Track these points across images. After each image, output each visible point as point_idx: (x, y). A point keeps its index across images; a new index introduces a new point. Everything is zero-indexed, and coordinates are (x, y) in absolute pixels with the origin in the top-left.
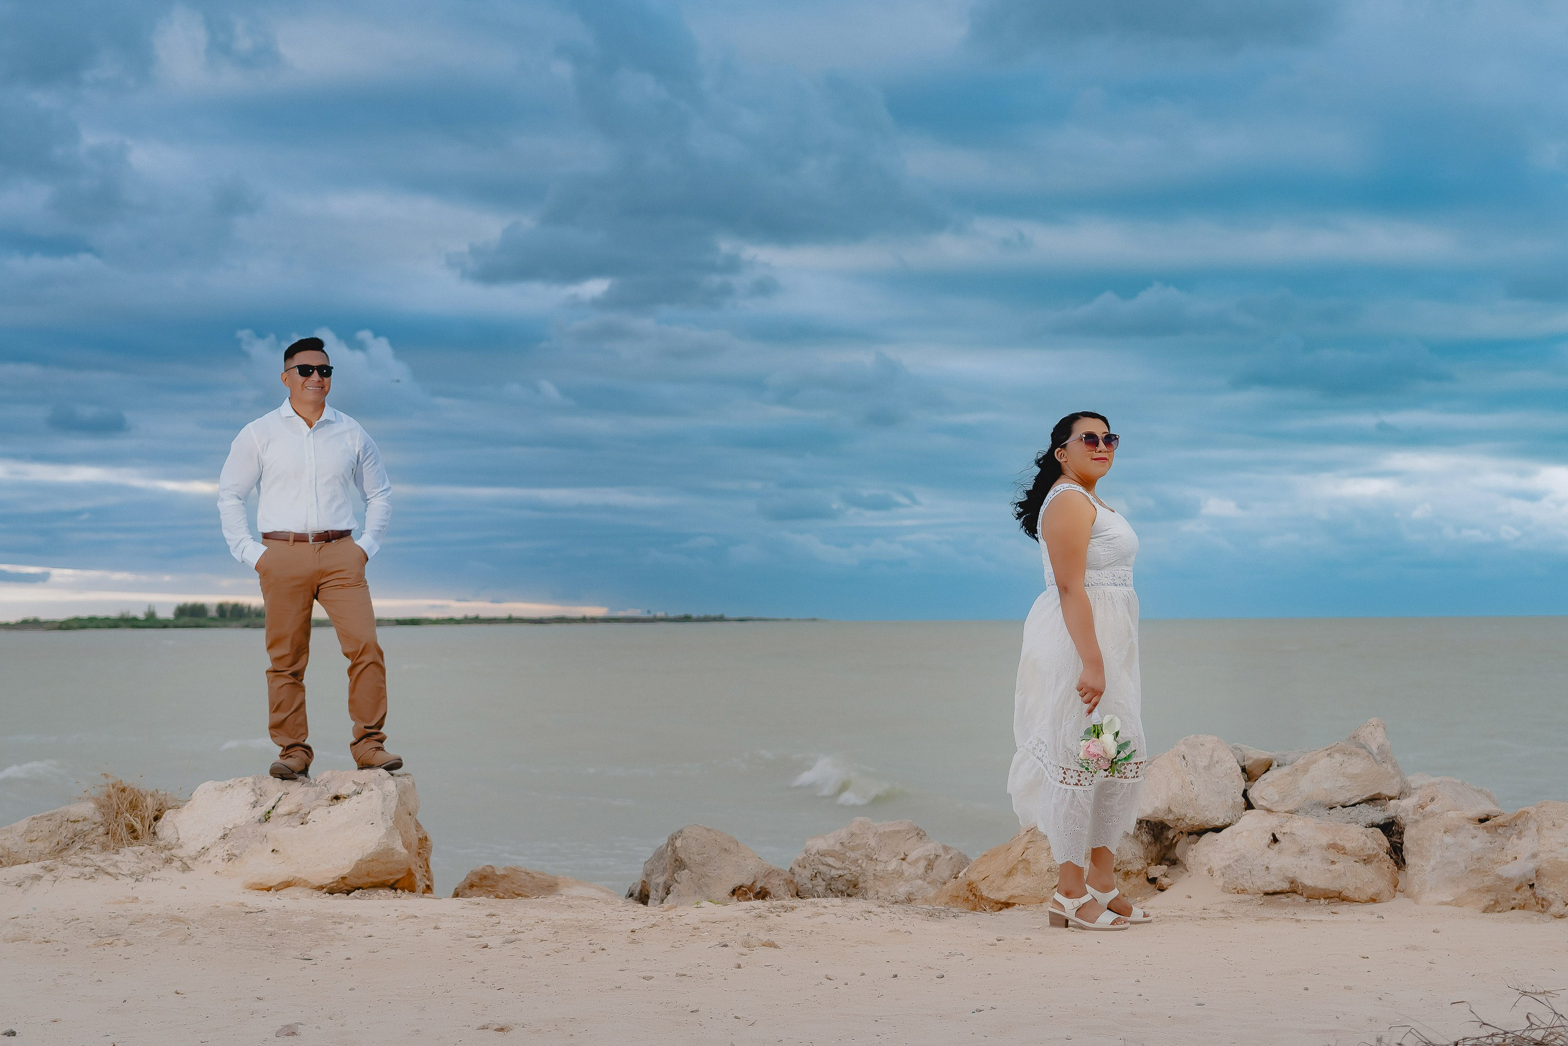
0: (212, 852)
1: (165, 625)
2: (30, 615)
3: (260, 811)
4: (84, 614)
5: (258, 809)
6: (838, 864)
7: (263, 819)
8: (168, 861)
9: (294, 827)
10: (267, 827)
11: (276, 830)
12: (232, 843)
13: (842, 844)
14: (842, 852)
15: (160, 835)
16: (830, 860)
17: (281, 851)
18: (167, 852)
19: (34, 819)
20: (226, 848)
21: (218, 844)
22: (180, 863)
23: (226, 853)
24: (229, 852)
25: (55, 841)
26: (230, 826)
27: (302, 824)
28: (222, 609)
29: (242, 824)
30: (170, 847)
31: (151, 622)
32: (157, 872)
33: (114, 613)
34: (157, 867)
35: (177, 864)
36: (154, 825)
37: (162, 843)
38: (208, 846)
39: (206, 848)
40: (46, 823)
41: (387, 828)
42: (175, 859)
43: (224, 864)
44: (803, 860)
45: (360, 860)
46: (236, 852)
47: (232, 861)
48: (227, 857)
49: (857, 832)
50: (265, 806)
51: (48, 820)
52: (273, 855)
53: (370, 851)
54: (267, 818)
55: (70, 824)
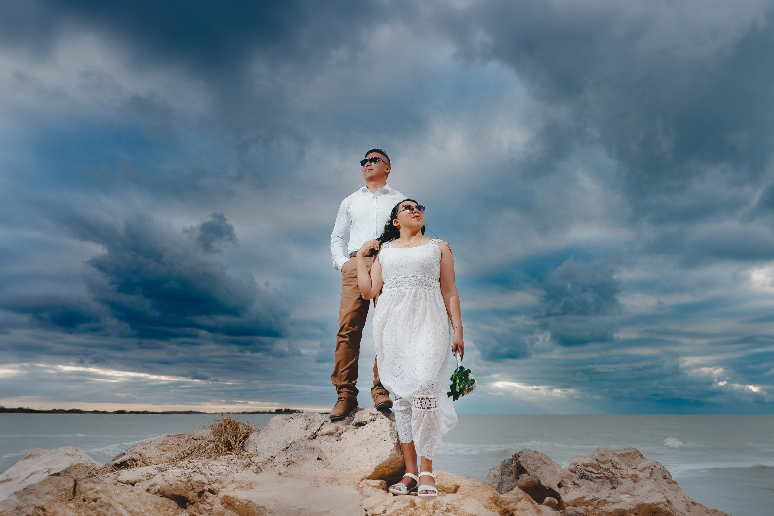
0: (277, 459)
1: (273, 413)
2: (244, 411)
3: (309, 433)
4: (256, 411)
5: (308, 431)
6: (595, 471)
7: (312, 437)
8: (248, 465)
9: (332, 442)
10: (314, 443)
11: (321, 443)
12: (291, 453)
13: (597, 460)
14: (598, 464)
15: (246, 448)
16: (591, 469)
17: (324, 459)
18: (248, 459)
19: (168, 436)
20: (287, 457)
21: (282, 454)
22: (256, 467)
23: (286, 460)
24: (289, 460)
25: (181, 451)
26: (290, 442)
27: (337, 440)
28: (285, 410)
29: (298, 441)
30: (250, 456)
31: (270, 413)
32: (239, 473)
33: (262, 411)
34: (240, 469)
35: (254, 467)
36: (243, 441)
37: (245, 454)
38: (275, 455)
39: (273, 457)
40: (177, 439)
41: (394, 444)
42: (253, 464)
43: (285, 468)
44: (574, 469)
45: (378, 466)
46: (293, 459)
47: (290, 466)
48: (287, 463)
49: (605, 454)
50: (313, 429)
51: (178, 438)
52: (318, 461)
53: (385, 459)
54: (314, 437)
55: (193, 441)
